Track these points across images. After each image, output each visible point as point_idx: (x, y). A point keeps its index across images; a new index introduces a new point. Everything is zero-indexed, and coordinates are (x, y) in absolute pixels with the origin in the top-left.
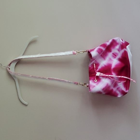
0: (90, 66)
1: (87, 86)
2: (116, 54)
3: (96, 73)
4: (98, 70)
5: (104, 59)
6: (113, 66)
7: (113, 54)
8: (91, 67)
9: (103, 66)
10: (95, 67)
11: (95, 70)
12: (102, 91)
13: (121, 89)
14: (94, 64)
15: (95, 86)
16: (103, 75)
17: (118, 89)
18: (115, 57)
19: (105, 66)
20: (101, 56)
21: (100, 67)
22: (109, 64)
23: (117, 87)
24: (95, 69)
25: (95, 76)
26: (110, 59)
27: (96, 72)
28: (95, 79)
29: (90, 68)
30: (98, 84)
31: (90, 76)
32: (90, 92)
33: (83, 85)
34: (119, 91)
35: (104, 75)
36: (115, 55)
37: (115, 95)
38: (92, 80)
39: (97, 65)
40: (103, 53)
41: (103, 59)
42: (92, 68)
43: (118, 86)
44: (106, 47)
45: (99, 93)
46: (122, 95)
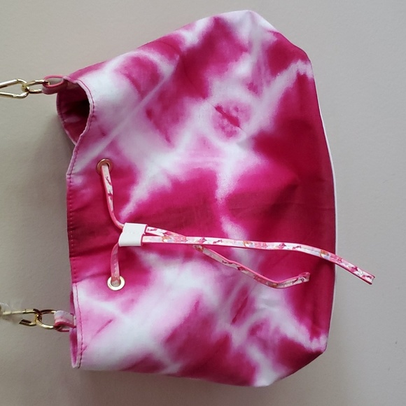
0: (78, 181)
1: (59, 327)
2: (236, 109)
3: (120, 231)
4: (129, 209)
5: (168, 139)
6: (226, 184)
7: (219, 108)
8: (84, 186)
9: (163, 182)
10: (109, 188)
11: (111, 209)
12: (160, 353)
13: (277, 331)
14: (106, 171)
15: (110, 321)
16: (166, 241)
17: (254, 331)
18: (230, 127)
19: (177, 185)
20: (149, 113)
21: (140, 193)
22: (199, 169)
23: (251, 320)
24: (110, 202)
25: (115, 252)
26: (204, 144)
27: (118, 224)
28: (108, 274)
29: (72, 193)
30: (133, 301)
31: (73, 254)
32: (74, 366)
33: (25, 322)
34: (264, 346)
35: (174, 238)
36: (229, 119)
37: (240, 375)
38: (93, 276)
39: (125, 175)
40: (161, 97)
41: (158, 138)
42: (88, 193)
43: (253, 310)
44: (178, 57)
45: (143, 366)
46: (283, 371)
